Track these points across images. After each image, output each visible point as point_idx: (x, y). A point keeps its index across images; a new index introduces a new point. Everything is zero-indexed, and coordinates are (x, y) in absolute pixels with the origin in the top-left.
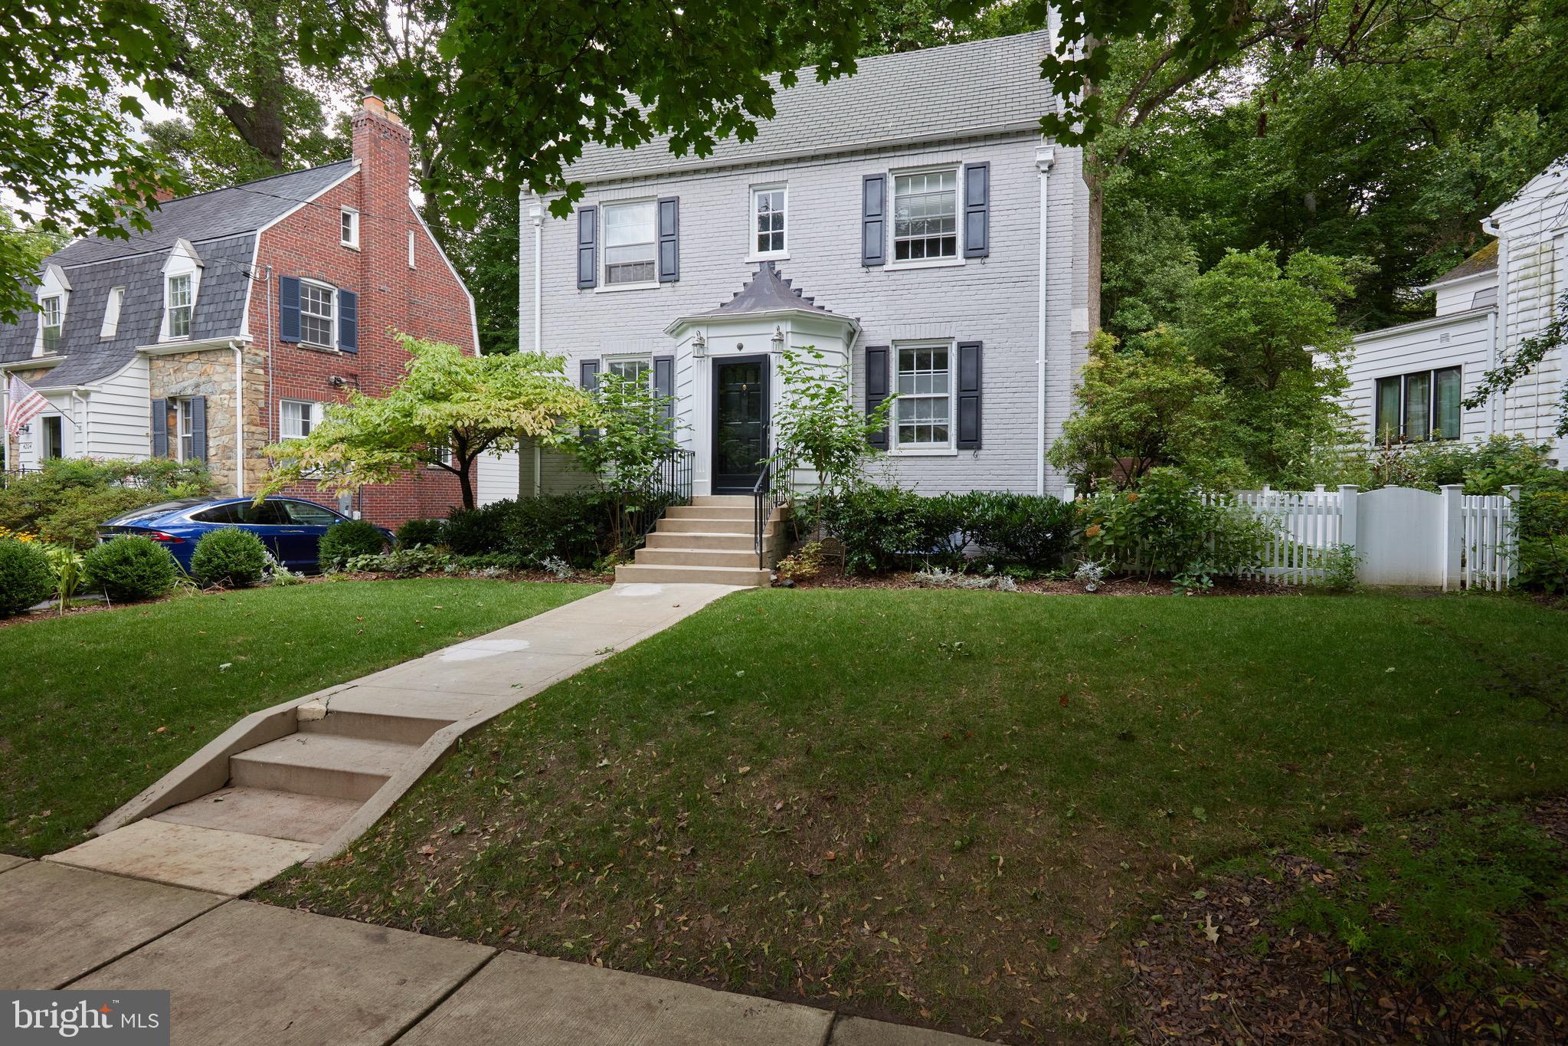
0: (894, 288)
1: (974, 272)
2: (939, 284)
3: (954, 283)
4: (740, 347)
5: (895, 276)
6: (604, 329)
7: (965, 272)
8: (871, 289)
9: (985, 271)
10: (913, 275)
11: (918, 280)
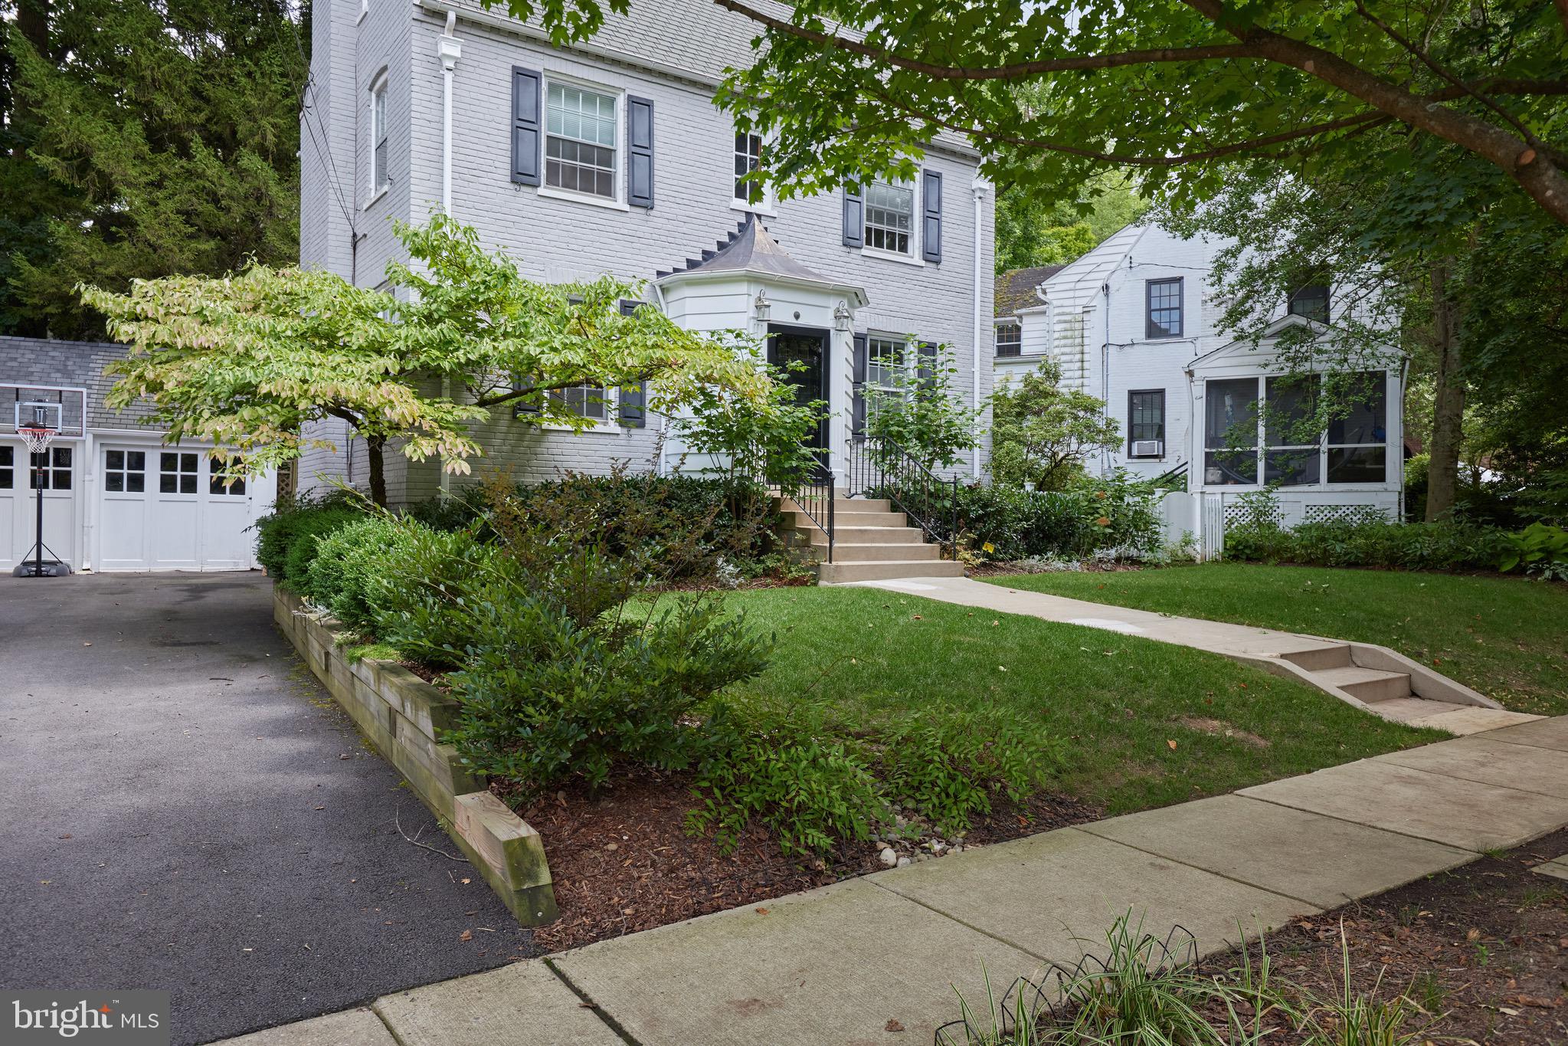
0: (869, 274)
1: (928, 274)
2: (904, 280)
3: (915, 282)
4: (797, 316)
5: (870, 263)
6: (549, 249)
7: (923, 274)
8: (851, 271)
9: (939, 276)
10: (884, 265)
11: (888, 272)
